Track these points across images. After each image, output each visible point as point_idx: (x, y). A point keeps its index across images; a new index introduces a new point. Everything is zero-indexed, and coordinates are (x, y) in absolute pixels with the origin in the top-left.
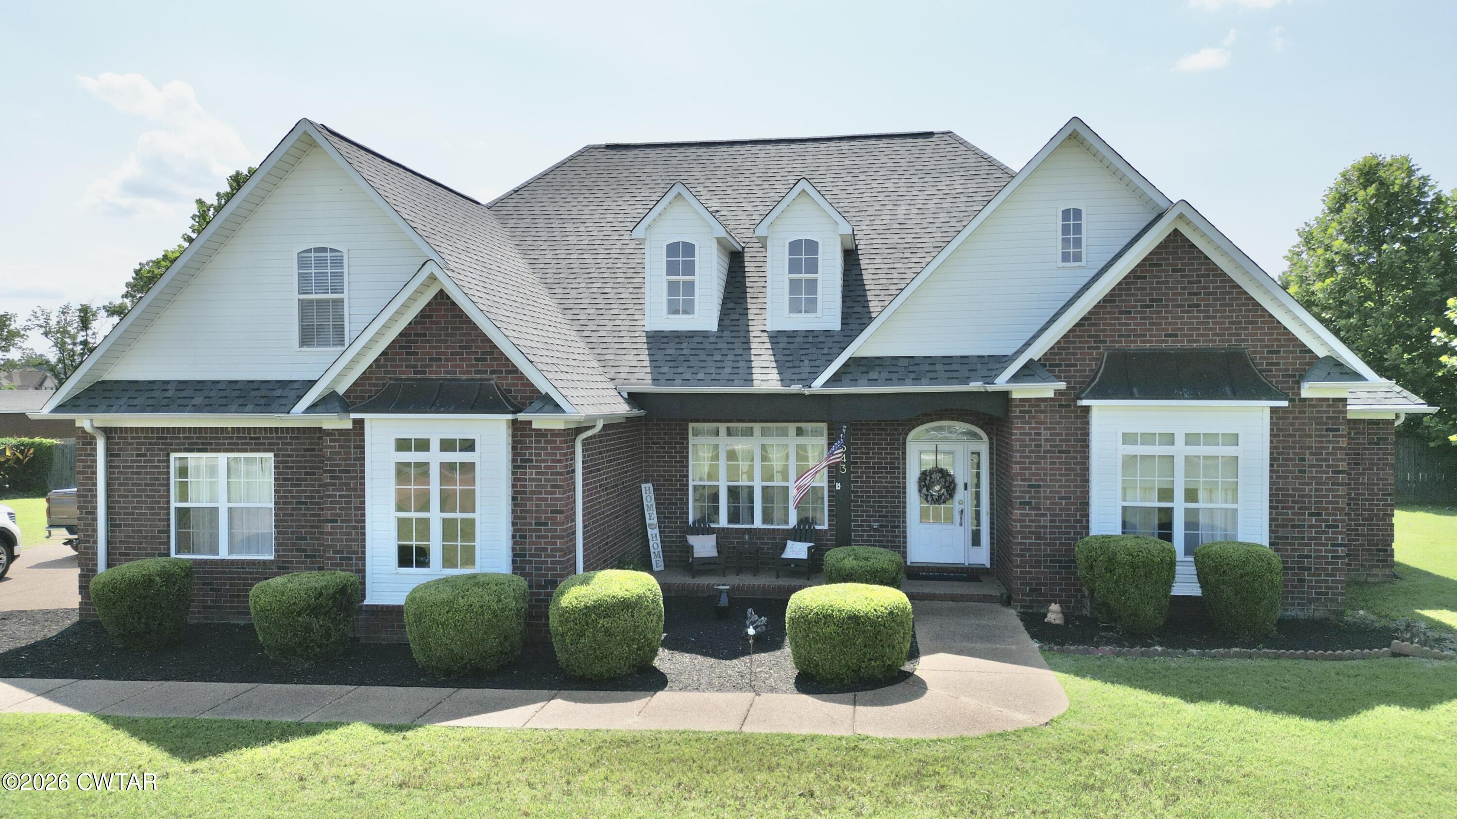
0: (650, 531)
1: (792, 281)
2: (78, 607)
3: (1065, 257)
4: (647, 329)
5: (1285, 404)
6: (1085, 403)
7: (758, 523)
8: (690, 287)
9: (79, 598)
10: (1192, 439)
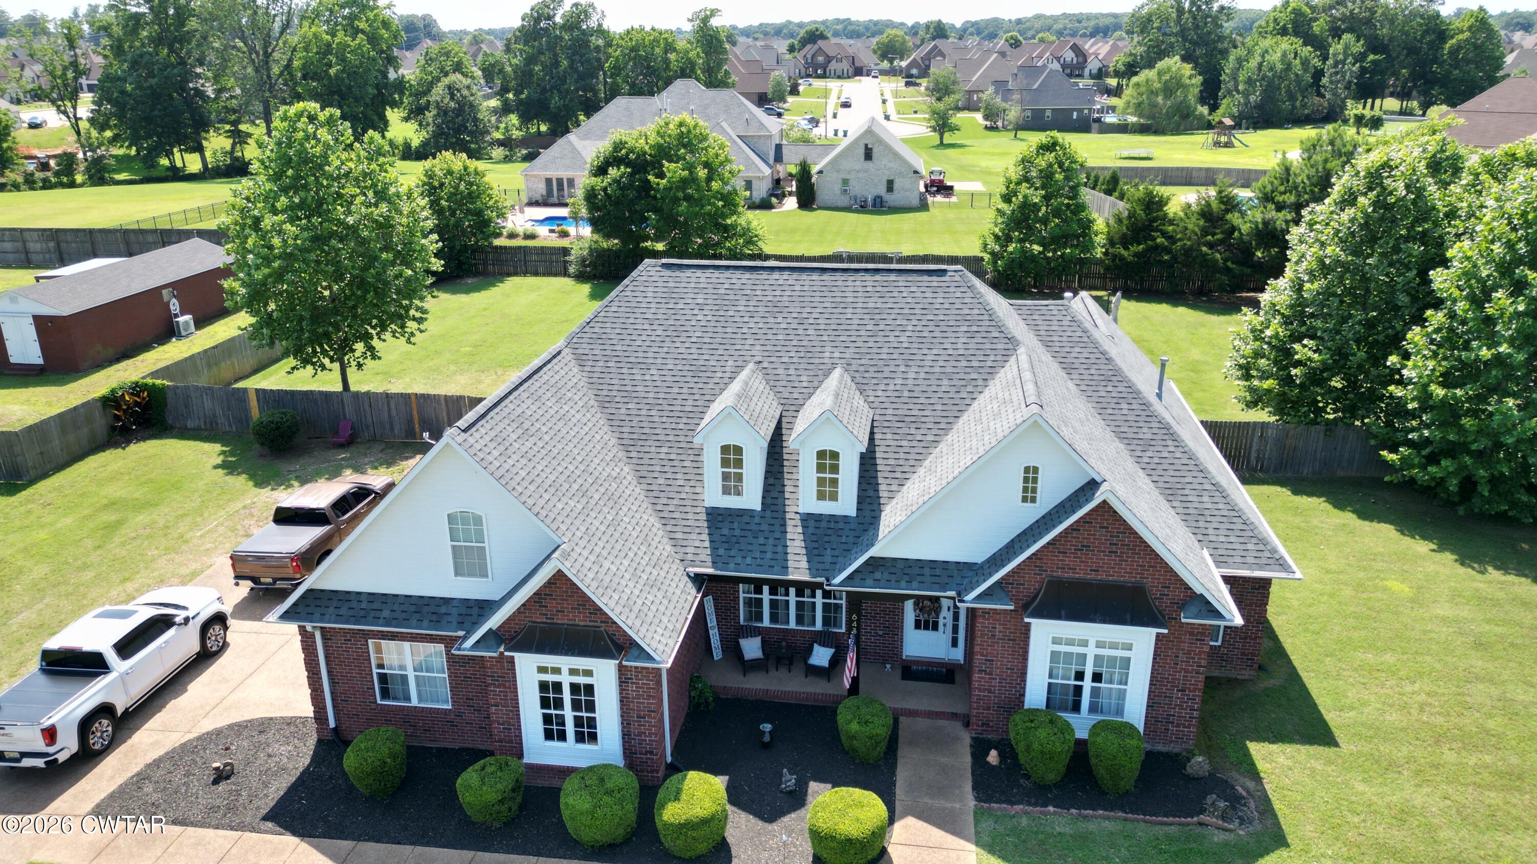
0: (711, 632)
1: (818, 478)
2: (312, 715)
3: (1024, 500)
4: (707, 504)
5: (1166, 631)
6: (1027, 620)
7: (792, 625)
8: (739, 477)
9: (312, 708)
10: (1100, 645)
